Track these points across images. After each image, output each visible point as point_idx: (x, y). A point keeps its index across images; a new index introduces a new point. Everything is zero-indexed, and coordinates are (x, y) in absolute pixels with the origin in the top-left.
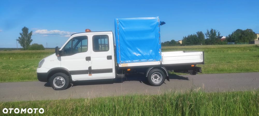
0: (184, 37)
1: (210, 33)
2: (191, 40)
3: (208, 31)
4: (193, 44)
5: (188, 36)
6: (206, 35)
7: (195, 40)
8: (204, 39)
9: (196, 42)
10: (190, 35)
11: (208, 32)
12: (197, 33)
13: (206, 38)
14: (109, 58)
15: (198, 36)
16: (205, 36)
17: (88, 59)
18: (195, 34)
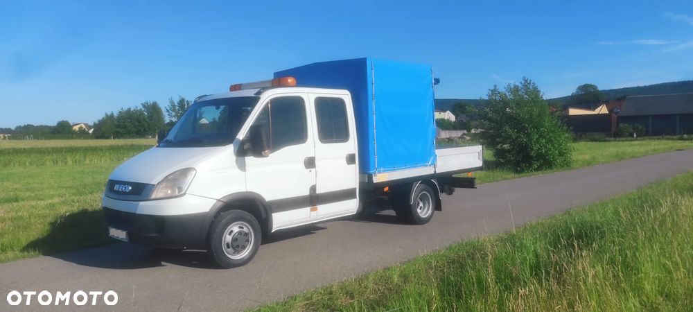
0: (106, 115)
1: (177, 108)
2: (127, 124)
3: (172, 102)
4: (135, 134)
5: (120, 112)
6: (168, 111)
7: (139, 122)
8: (164, 121)
9: (142, 129)
10: (125, 109)
11: (174, 106)
12: (144, 106)
13: (167, 119)
14: (351, 159)
15: (146, 114)
16: (165, 113)
17: (310, 163)
18: (139, 109)
